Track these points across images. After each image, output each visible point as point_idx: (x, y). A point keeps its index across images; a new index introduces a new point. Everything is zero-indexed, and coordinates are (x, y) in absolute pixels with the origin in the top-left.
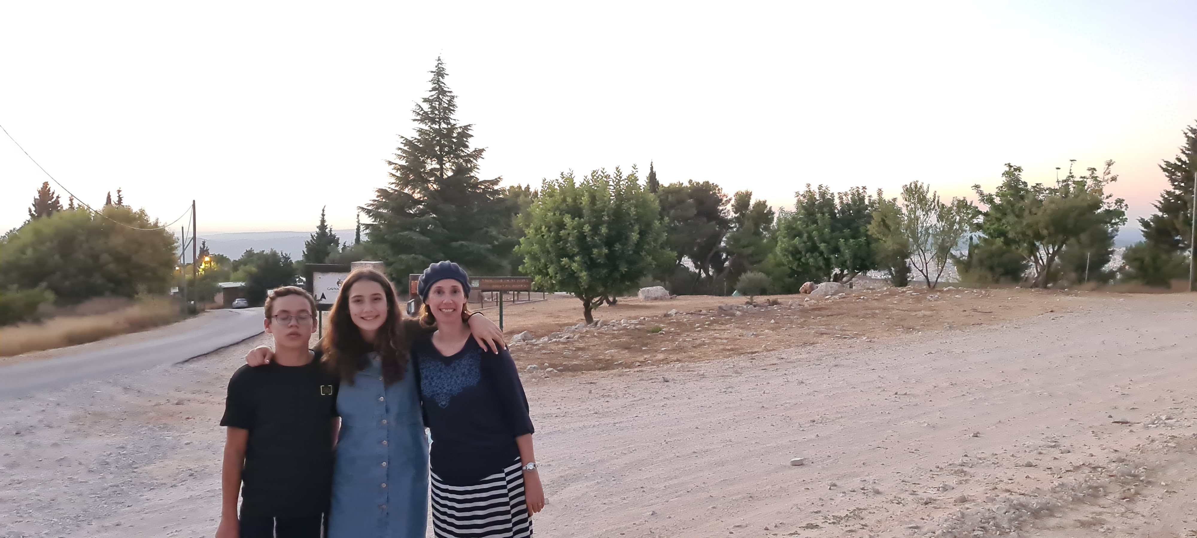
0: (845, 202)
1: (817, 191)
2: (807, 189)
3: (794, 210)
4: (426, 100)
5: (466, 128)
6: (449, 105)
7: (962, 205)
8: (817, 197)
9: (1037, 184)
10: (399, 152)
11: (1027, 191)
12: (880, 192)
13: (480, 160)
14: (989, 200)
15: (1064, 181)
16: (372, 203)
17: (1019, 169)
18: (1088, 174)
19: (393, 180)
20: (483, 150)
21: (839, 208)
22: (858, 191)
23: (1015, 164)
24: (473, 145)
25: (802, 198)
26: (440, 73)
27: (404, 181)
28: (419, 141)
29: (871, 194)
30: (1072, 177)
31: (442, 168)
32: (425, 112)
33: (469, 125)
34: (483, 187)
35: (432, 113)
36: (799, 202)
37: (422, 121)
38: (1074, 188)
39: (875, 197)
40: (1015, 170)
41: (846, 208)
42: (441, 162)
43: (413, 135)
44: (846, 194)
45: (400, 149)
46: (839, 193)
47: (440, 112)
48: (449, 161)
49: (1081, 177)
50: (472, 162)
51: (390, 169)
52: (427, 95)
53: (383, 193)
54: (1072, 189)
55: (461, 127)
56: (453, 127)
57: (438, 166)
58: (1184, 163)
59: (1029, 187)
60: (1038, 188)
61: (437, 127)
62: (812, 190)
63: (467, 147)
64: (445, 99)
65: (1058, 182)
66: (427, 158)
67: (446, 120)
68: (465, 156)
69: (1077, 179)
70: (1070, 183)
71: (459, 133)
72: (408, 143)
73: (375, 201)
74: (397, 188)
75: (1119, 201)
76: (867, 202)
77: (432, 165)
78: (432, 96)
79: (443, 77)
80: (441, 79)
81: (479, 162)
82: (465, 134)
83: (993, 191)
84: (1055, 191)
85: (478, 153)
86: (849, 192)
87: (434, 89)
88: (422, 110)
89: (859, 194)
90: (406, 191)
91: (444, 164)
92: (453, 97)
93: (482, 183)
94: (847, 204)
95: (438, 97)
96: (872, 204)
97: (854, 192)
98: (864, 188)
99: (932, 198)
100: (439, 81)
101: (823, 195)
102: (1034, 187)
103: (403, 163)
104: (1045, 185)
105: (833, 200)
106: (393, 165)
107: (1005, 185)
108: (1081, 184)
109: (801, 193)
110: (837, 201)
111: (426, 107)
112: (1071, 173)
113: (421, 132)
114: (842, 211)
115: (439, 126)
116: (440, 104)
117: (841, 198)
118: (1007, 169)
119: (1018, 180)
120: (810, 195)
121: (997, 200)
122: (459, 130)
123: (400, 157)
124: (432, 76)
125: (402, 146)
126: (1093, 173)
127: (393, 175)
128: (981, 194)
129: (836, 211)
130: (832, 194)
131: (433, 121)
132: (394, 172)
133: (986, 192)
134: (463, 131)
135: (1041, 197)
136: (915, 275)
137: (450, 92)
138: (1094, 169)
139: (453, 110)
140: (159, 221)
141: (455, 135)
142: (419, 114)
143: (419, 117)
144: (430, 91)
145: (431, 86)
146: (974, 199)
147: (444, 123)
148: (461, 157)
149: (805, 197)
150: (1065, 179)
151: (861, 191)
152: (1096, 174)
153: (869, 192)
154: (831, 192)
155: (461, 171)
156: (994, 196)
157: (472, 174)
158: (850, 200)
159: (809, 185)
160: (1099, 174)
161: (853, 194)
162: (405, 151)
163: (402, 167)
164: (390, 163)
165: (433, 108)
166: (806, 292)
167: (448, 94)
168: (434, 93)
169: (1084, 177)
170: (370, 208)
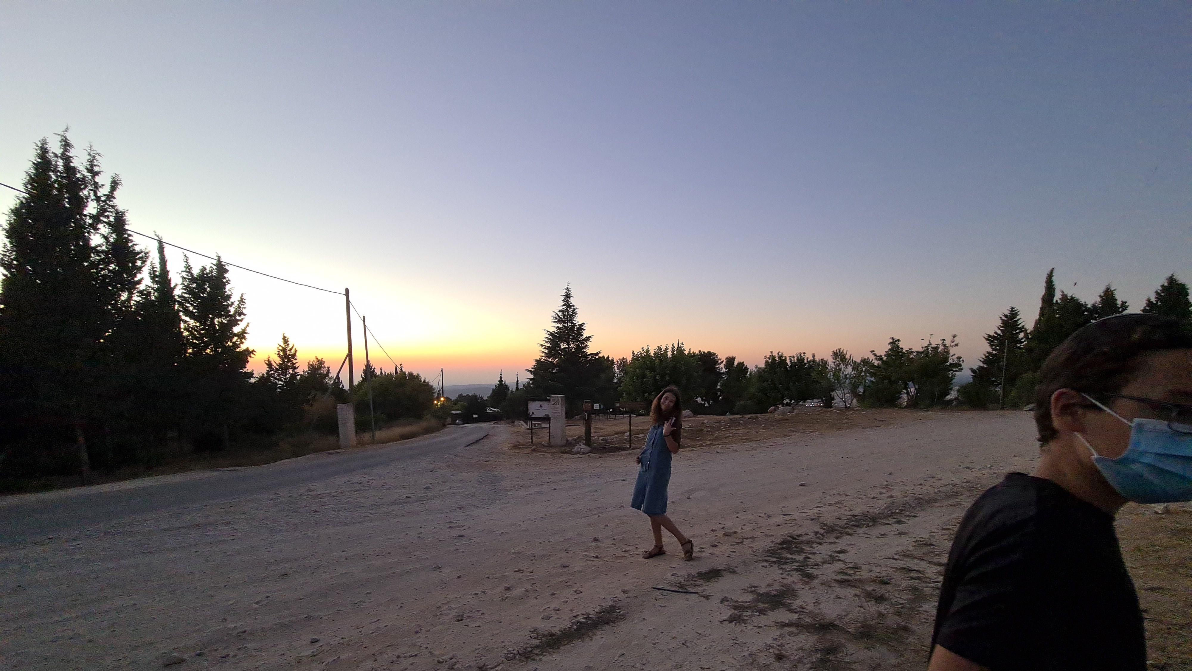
0: (793, 362)
1: (777, 355)
2: (771, 354)
3: (763, 366)
4: (560, 311)
5: (581, 325)
6: (573, 313)
7: (865, 362)
8: (777, 359)
9: (910, 349)
10: (546, 340)
11: (904, 353)
12: (814, 356)
13: (589, 342)
14: (880, 358)
15: (926, 347)
16: (533, 367)
17: (898, 341)
18: (940, 342)
19: (543, 355)
20: (590, 337)
21: (789, 365)
22: (800, 355)
23: (896, 338)
24: (585, 334)
25: (768, 359)
26: (568, 296)
27: (548, 355)
28: (557, 333)
29: (809, 357)
30: (931, 344)
31: (569, 346)
32: (560, 318)
33: (583, 324)
34: (590, 357)
35: (564, 317)
36: (767, 362)
37: (558, 322)
38: (932, 351)
39: (811, 358)
40: (896, 341)
41: (793, 364)
42: (568, 345)
43: (553, 330)
44: (793, 357)
45: (547, 338)
46: (790, 356)
47: (568, 318)
48: (573, 344)
49: (936, 345)
50: (585, 343)
51: (542, 349)
52: (561, 308)
53: (538, 362)
54: (930, 351)
55: (578, 325)
56: (574, 325)
57: (567, 346)
58: (999, 335)
59: (904, 351)
60: (910, 352)
61: (566, 325)
62: (774, 355)
63: (583, 335)
64: (571, 310)
65: (922, 347)
66: (561, 342)
67: (571, 321)
68: (581, 340)
69: (934, 345)
70: (929, 348)
71: (577, 328)
72: (551, 334)
73: (535, 366)
74: (545, 359)
75: (959, 358)
76: (805, 362)
77: (564, 346)
78: (564, 308)
79: (570, 298)
80: (569, 300)
81: (589, 343)
82: (581, 328)
83: (883, 354)
84: (921, 353)
85: (588, 339)
86: (795, 356)
87: (564, 305)
88: (559, 316)
89: (801, 357)
90: (550, 360)
91: (570, 345)
92: (575, 309)
93: (590, 355)
94: (794, 362)
95: (567, 309)
96: (809, 362)
97: (798, 355)
98: (804, 353)
99: (849, 358)
100: (567, 300)
101: (780, 357)
102: (907, 351)
103: (549, 345)
104: (914, 350)
105: (786, 360)
106: (544, 347)
107: (890, 350)
108: (936, 348)
109: (768, 357)
110: (788, 361)
111: (560, 314)
112: (930, 342)
113: (558, 328)
114: (790, 367)
115: (568, 324)
116: (568, 313)
117: (790, 359)
118: (892, 341)
119: (898, 347)
120: (773, 358)
121: (885, 358)
122: (578, 327)
123: (547, 342)
124: (563, 298)
125: (548, 336)
126: (943, 342)
127: (544, 352)
128: (876, 355)
129: (788, 367)
130: (785, 357)
131: (565, 323)
132: (544, 350)
133: (878, 354)
134: (580, 327)
135: (911, 356)
136: (837, 402)
137: (574, 306)
138: (944, 340)
139: (575, 316)
140: (426, 379)
141: (575, 329)
142: (556, 319)
143: (556, 321)
144: (563, 306)
145: (562, 303)
146: (872, 357)
147: (570, 323)
148: (580, 341)
149: (770, 359)
150: (926, 345)
151: (802, 355)
152: (945, 342)
153: (806, 355)
154: (785, 356)
155: (580, 349)
156: (883, 357)
157: (585, 350)
158: (796, 360)
159: (772, 352)
160: (948, 343)
161: (798, 357)
162: (549, 339)
163: (548, 348)
164: (542, 346)
165: (564, 315)
166: (771, 412)
167: (572, 307)
168: (565, 307)
169: (938, 345)
170: (532, 370)
